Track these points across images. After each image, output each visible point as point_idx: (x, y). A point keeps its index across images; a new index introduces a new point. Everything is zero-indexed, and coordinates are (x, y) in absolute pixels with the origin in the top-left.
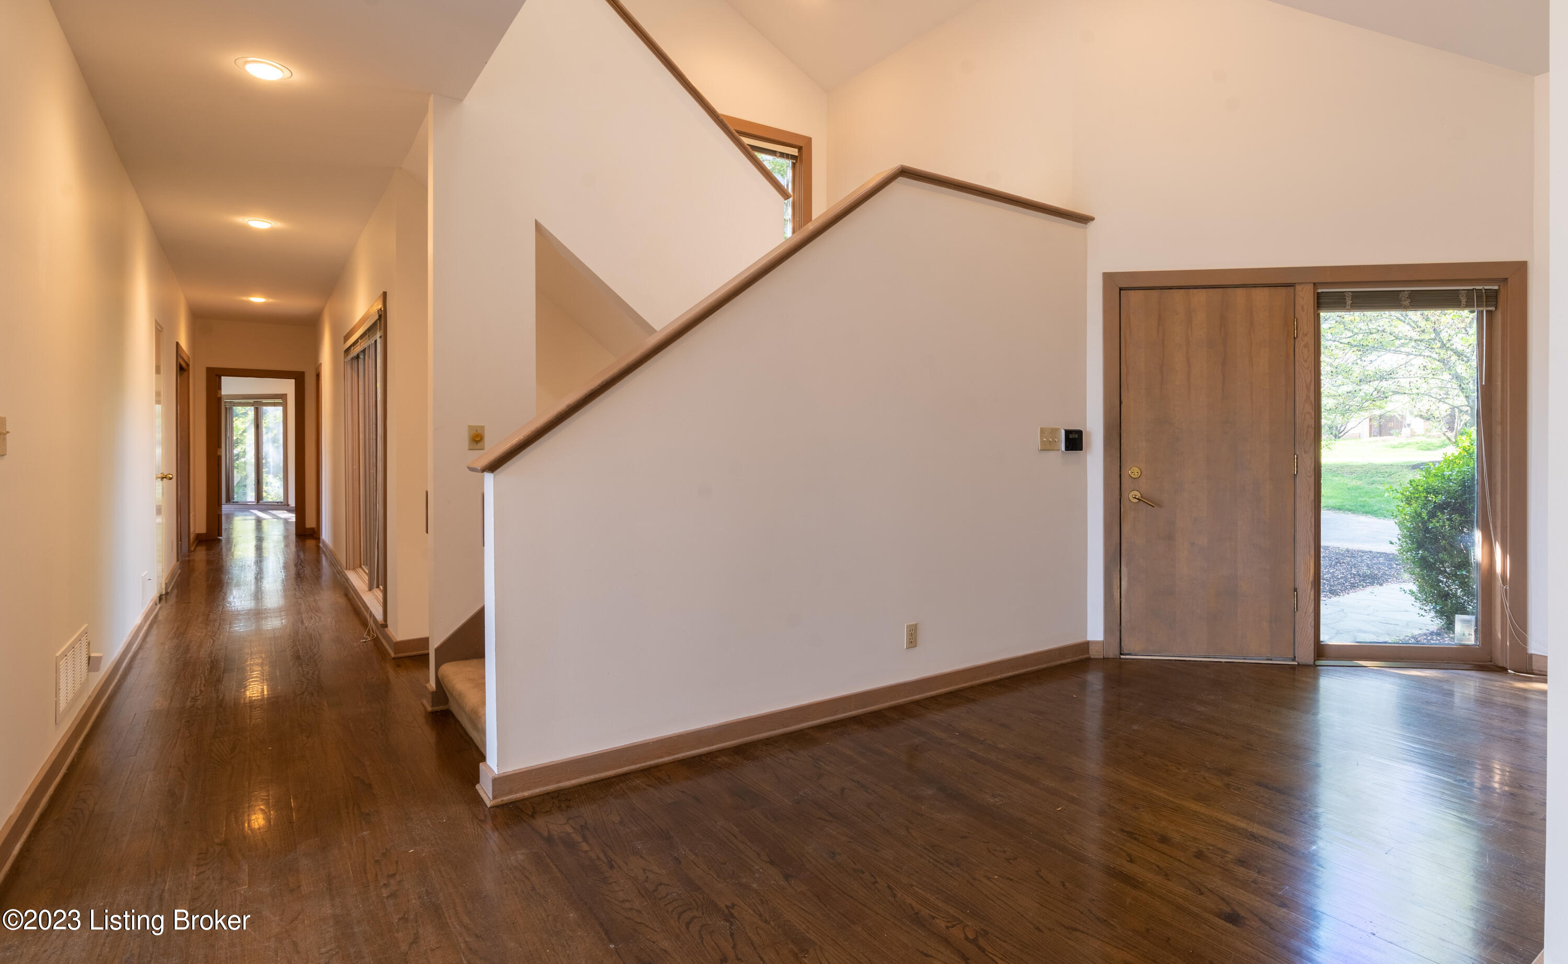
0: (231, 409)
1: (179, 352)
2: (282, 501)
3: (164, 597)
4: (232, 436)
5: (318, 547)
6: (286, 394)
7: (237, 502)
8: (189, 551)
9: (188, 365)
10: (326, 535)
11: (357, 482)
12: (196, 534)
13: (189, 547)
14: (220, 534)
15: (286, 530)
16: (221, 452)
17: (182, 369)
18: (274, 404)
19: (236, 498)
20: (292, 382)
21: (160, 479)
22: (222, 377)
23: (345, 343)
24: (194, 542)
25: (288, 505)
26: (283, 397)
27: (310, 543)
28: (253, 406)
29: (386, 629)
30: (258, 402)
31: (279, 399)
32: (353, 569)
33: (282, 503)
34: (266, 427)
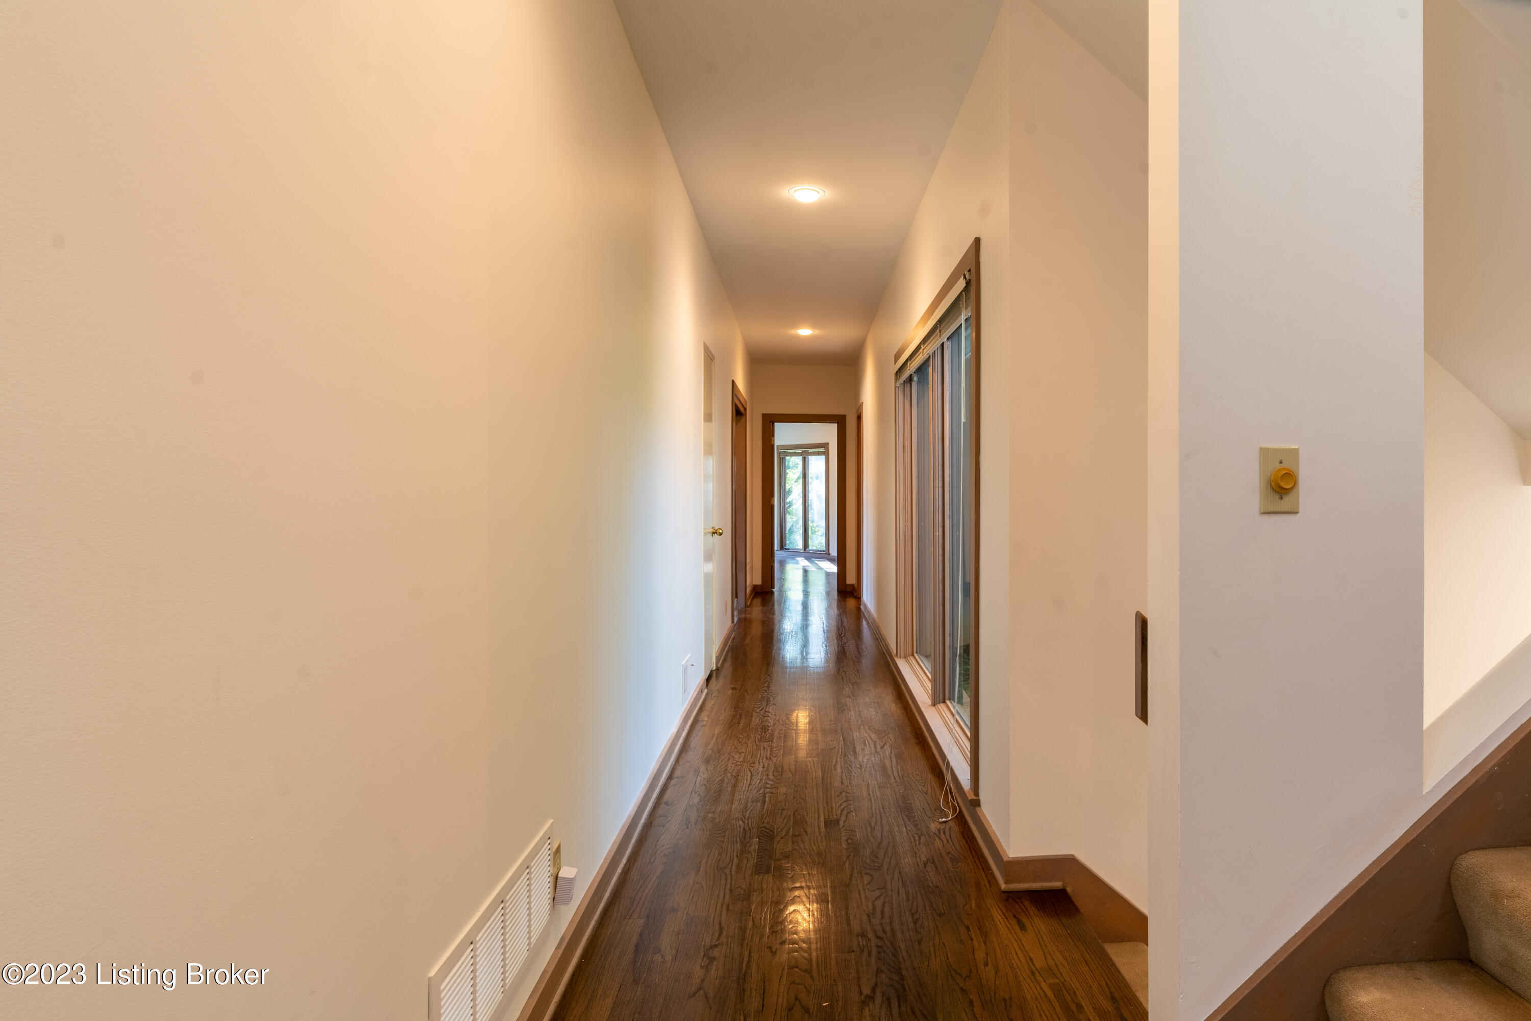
0: (784, 458)
1: (735, 392)
2: (824, 549)
3: (714, 673)
4: (785, 485)
5: (859, 609)
6: (828, 443)
7: (789, 549)
8: (746, 606)
9: (745, 409)
10: (868, 597)
11: (910, 543)
12: (753, 585)
13: (746, 602)
14: (772, 586)
15: (828, 583)
16: (774, 501)
17: (739, 413)
18: (818, 454)
19: (788, 545)
20: (833, 428)
21: (710, 535)
22: (775, 423)
23: (895, 363)
24: (750, 596)
25: (829, 554)
26: (825, 446)
27: (851, 602)
28: (801, 455)
29: (977, 809)
30: (805, 451)
31: (821, 447)
32: (905, 658)
33: (824, 551)
34: (811, 478)
